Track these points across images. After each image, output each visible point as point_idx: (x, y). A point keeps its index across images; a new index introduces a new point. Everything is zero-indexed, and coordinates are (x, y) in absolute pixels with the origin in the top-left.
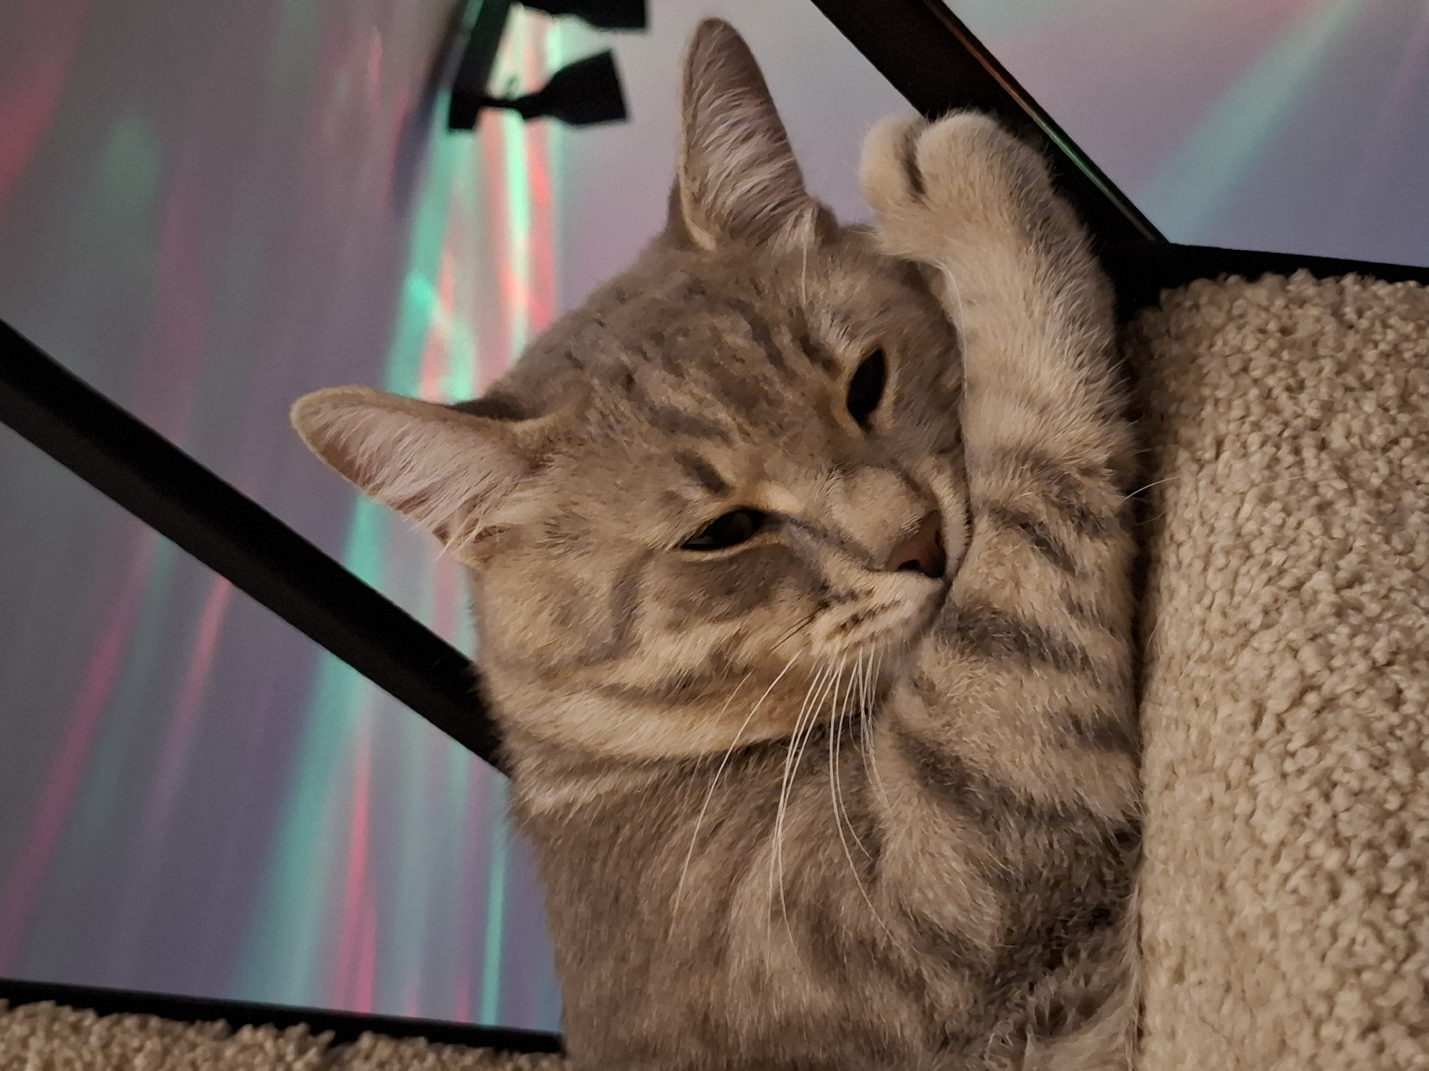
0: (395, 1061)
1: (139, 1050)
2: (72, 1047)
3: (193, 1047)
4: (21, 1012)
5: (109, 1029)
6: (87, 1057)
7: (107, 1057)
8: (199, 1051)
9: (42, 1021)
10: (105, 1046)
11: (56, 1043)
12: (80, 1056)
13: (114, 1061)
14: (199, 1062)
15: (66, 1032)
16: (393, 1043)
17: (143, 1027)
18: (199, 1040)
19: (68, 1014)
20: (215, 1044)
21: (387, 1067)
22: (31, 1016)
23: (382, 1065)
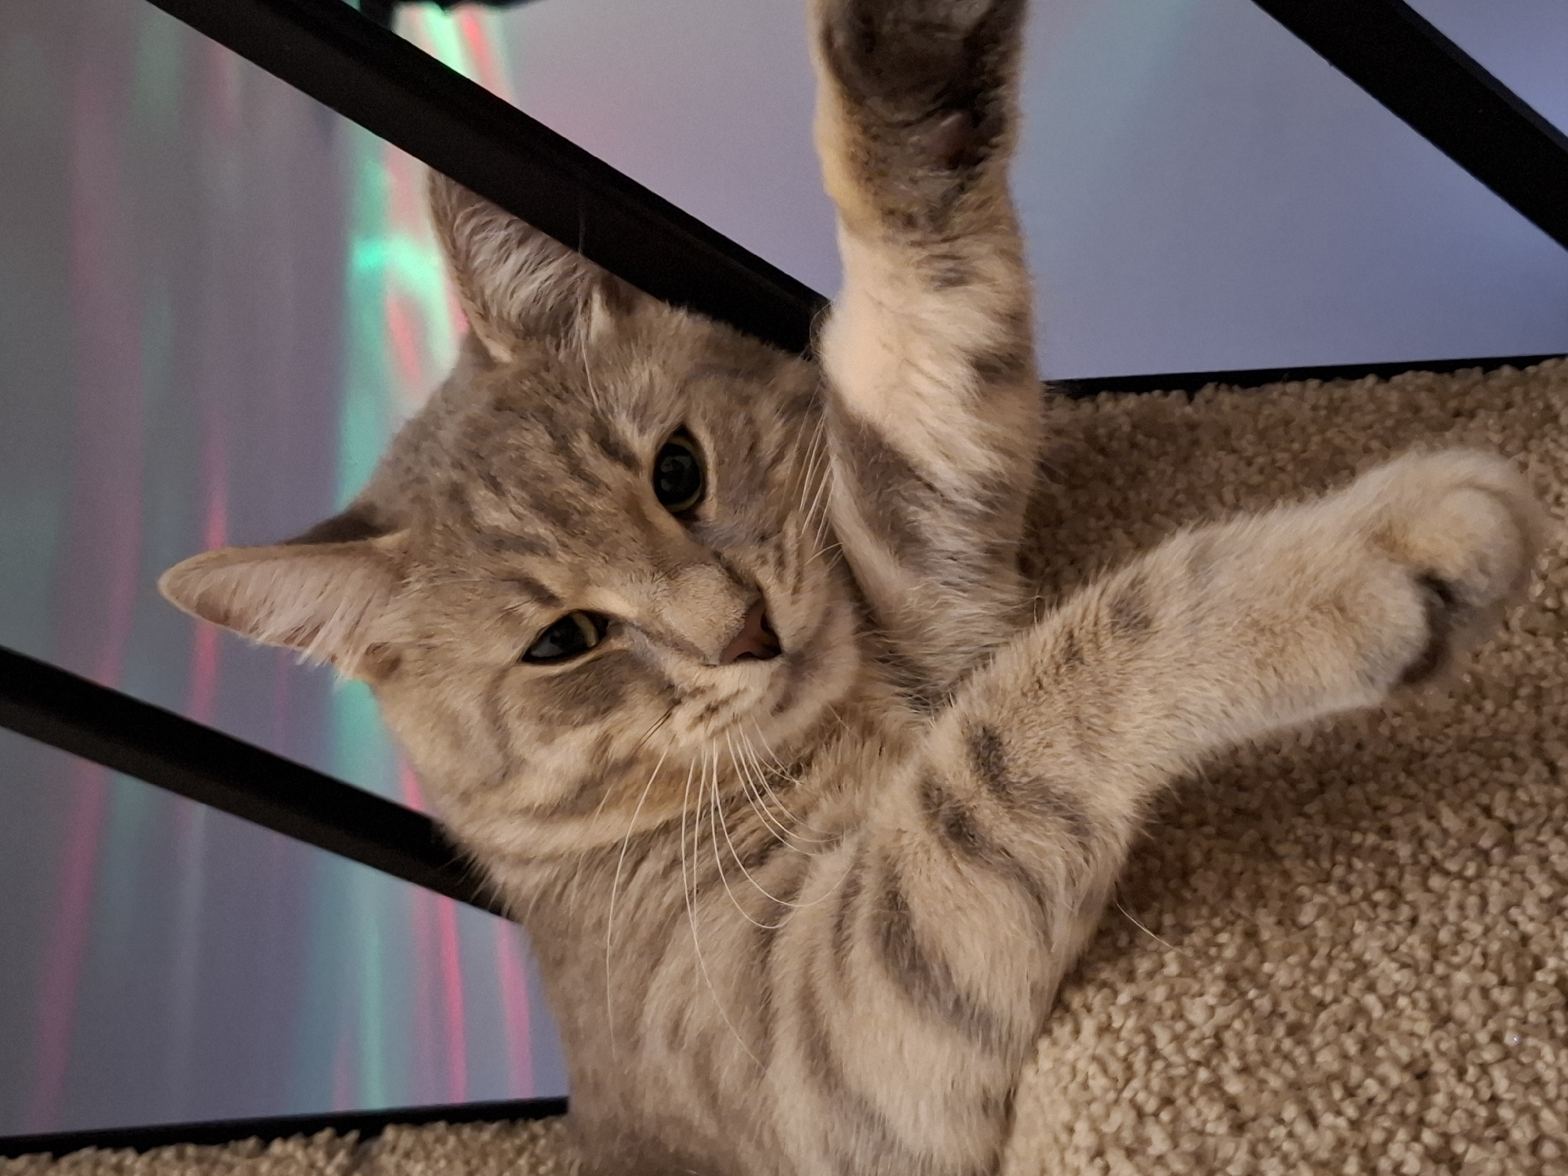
0: (419, 1149)
3: (231, 1168)
4: (65, 1162)
5: (150, 1164)
9: (86, 1168)
16: (415, 1132)
17: (181, 1157)
18: (236, 1160)
19: (110, 1157)
20: (250, 1162)
21: (412, 1155)
22: (75, 1164)
23: (407, 1155)
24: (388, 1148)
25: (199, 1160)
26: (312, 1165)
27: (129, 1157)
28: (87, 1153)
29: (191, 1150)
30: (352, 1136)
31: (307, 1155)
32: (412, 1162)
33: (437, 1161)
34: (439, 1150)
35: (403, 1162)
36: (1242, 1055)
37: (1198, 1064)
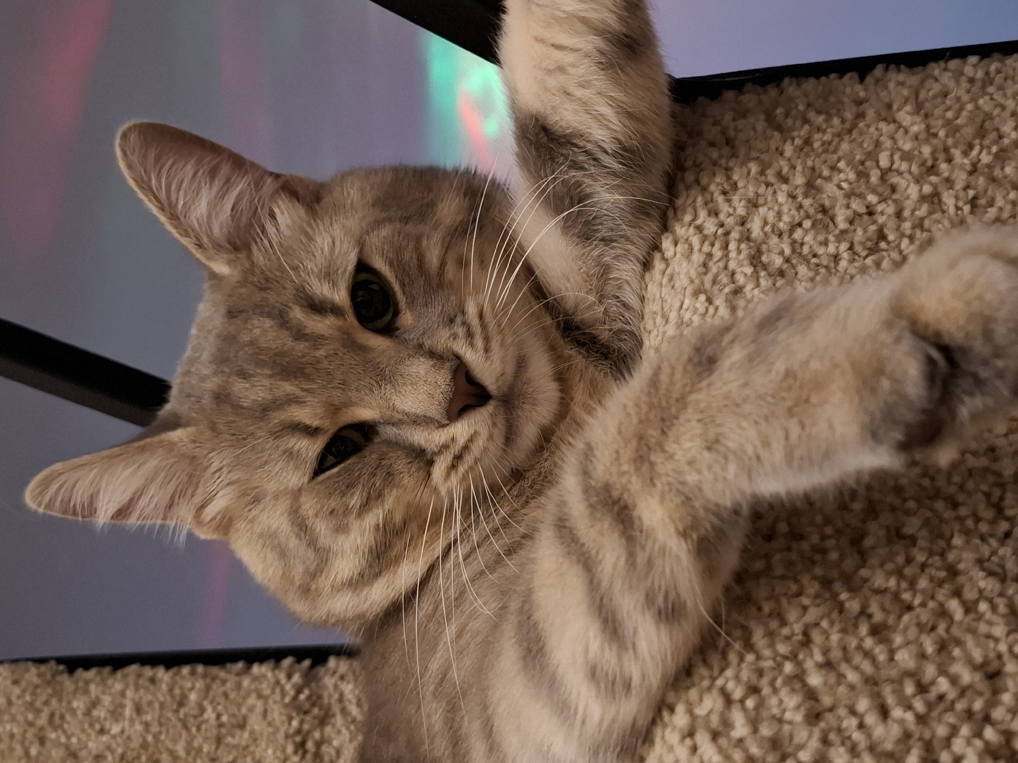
0: (350, 674)
1: (192, 688)
2: (152, 694)
3: (224, 682)
4: (119, 674)
5: (173, 678)
6: (162, 699)
7: (172, 696)
8: (228, 685)
9: (131, 679)
10: (171, 690)
12: (157, 698)
13: (178, 699)
14: (229, 692)
15: (147, 684)
16: (348, 662)
17: (193, 673)
18: (228, 677)
19: (148, 671)
20: (237, 678)
21: (346, 678)
22: (125, 676)
23: (342, 678)
24: (331, 672)
25: (205, 676)
26: (278, 683)
27: (161, 673)
28: (134, 668)
29: (200, 669)
30: (307, 663)
31: (274, 675)
32: (345, 683)
35: (339, 683)
36: (826, 652)
37: (786, 658)
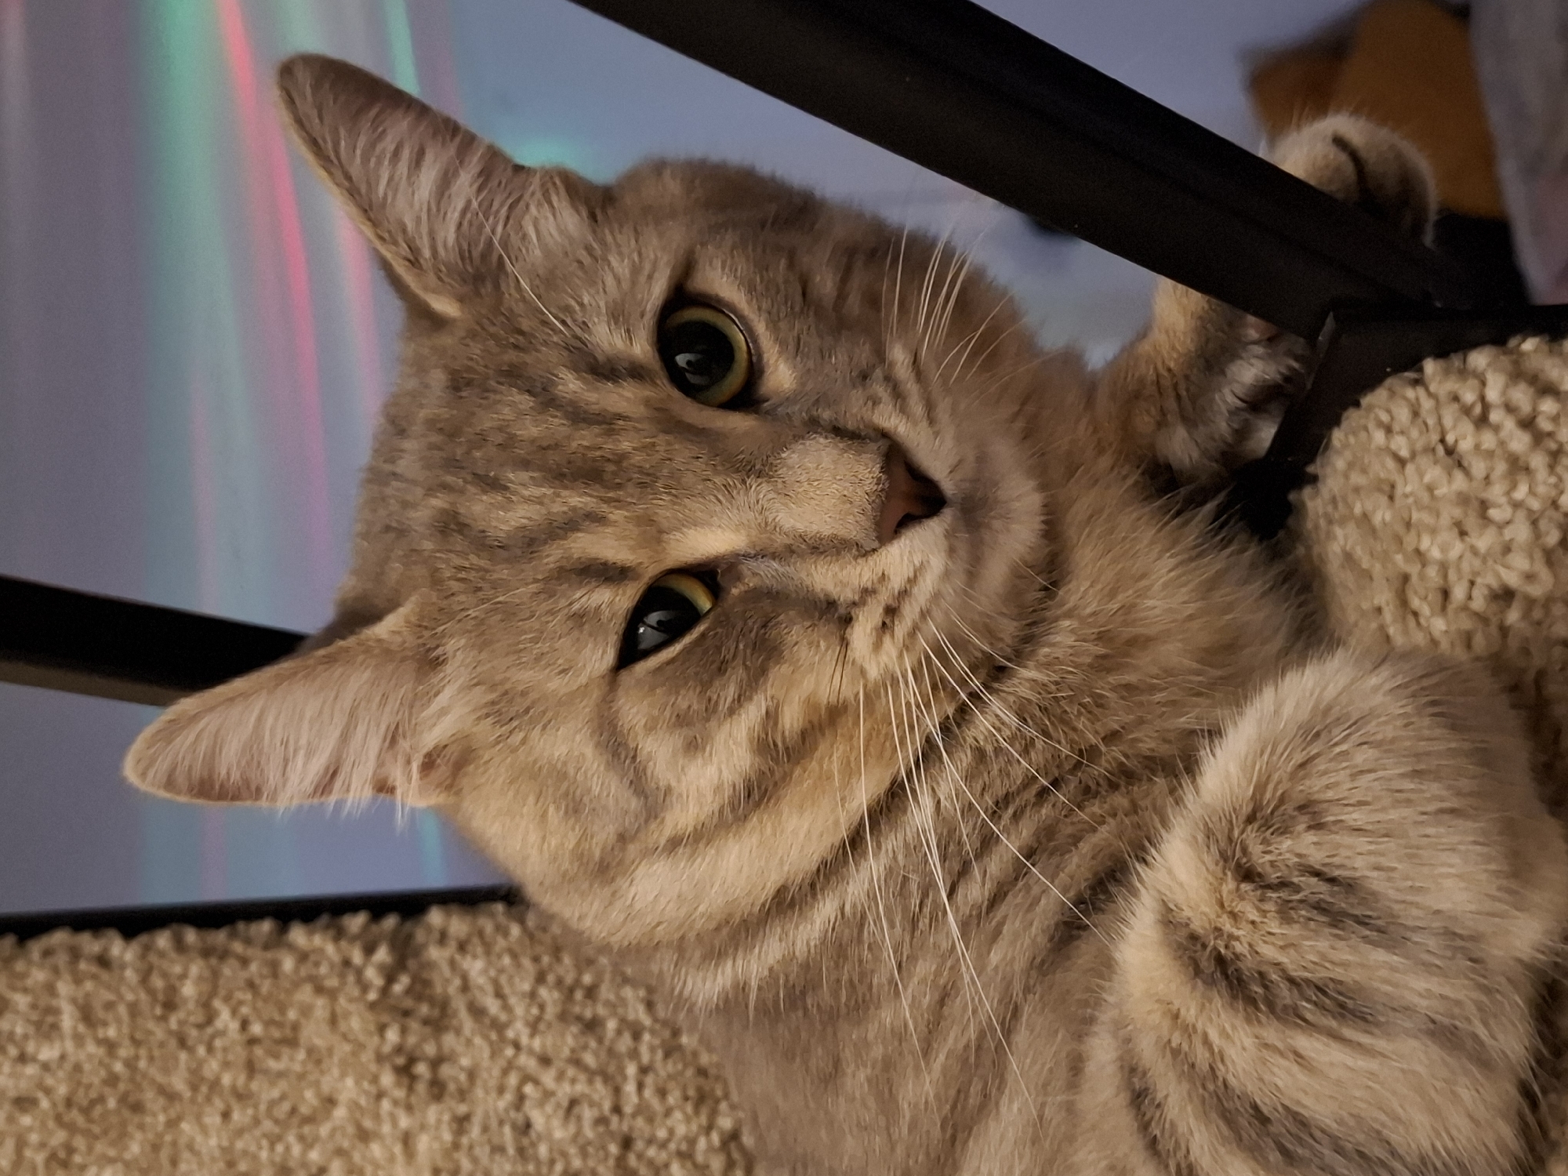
0: (476, 940)
1: (184, 976)
2: (108, 987)
3: (245, 962)
4: (36, 948)
5: (143, 956)
6: (130, 997)
7: (152, 992)
8: (254, 967)
9: (62, 959)
10: (145, 980)
11: (89, 985)
12: (121, 997)
13: (161, 997)
14: (257, 981)
15: (94, 969)
16: (468, 919)
17: (180, 946)
18: (250, 952)
19: (90, 944)
20: (269, 955)
21: (470, 948)
22: (47, 953)
23: (462, 947)
24: (437, 935)
25: (206, 953)
26: (347, 963)
27: (117, 947)
28: (59, 937)
29: (191, 936)
30: (390, 922)
31: (339, 949)
32: (469, 958)
33: (499, 956)
34: (501, 943)
35: (458, 957)
